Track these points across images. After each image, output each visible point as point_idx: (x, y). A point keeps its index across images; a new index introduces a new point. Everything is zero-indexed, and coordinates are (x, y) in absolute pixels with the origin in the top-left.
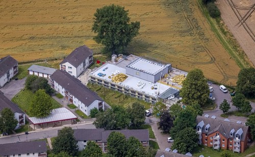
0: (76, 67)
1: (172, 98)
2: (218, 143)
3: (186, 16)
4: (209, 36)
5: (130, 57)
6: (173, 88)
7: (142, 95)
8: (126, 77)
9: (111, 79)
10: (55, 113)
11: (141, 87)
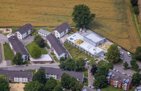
0: (60, 33)
1: (102, 56)
2: (116, 84)
3: (123, 12)
4: (131, 24)
5: (88, 31)
6: (104, 51)
7: (88, 52)
8: (83, 42)
9: (75, 42)
10: (43, 57)
11: (88, 48)
